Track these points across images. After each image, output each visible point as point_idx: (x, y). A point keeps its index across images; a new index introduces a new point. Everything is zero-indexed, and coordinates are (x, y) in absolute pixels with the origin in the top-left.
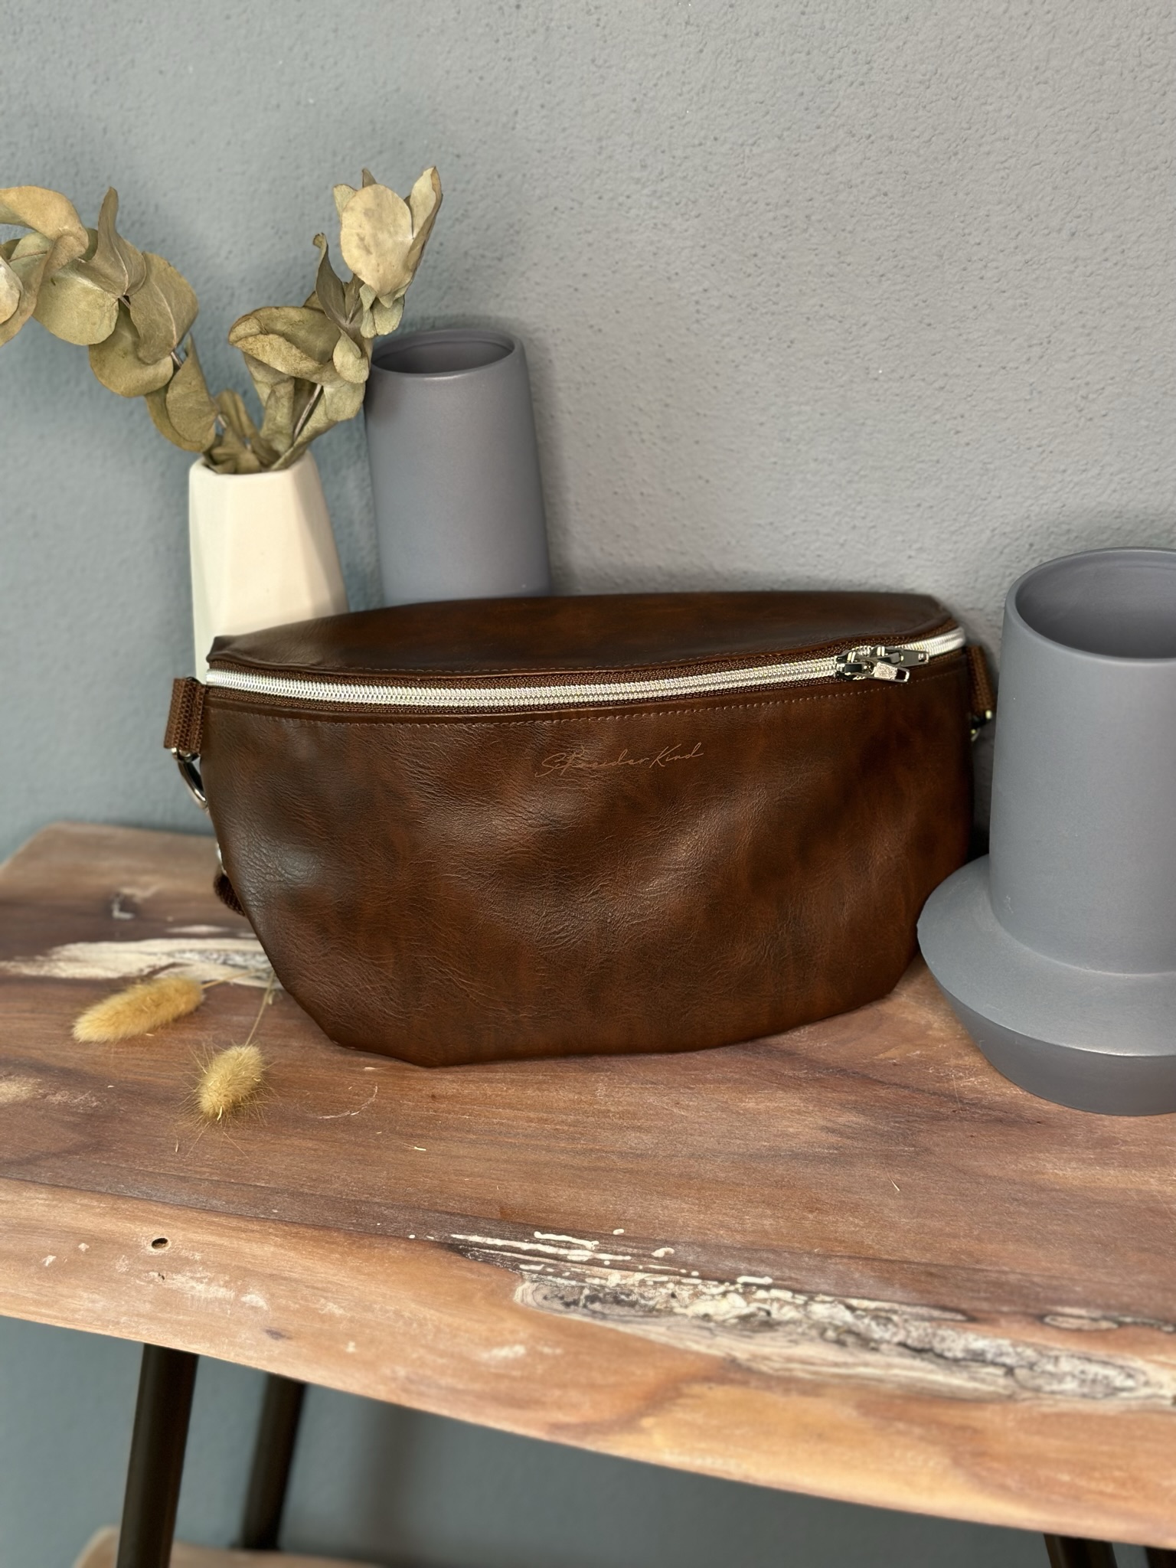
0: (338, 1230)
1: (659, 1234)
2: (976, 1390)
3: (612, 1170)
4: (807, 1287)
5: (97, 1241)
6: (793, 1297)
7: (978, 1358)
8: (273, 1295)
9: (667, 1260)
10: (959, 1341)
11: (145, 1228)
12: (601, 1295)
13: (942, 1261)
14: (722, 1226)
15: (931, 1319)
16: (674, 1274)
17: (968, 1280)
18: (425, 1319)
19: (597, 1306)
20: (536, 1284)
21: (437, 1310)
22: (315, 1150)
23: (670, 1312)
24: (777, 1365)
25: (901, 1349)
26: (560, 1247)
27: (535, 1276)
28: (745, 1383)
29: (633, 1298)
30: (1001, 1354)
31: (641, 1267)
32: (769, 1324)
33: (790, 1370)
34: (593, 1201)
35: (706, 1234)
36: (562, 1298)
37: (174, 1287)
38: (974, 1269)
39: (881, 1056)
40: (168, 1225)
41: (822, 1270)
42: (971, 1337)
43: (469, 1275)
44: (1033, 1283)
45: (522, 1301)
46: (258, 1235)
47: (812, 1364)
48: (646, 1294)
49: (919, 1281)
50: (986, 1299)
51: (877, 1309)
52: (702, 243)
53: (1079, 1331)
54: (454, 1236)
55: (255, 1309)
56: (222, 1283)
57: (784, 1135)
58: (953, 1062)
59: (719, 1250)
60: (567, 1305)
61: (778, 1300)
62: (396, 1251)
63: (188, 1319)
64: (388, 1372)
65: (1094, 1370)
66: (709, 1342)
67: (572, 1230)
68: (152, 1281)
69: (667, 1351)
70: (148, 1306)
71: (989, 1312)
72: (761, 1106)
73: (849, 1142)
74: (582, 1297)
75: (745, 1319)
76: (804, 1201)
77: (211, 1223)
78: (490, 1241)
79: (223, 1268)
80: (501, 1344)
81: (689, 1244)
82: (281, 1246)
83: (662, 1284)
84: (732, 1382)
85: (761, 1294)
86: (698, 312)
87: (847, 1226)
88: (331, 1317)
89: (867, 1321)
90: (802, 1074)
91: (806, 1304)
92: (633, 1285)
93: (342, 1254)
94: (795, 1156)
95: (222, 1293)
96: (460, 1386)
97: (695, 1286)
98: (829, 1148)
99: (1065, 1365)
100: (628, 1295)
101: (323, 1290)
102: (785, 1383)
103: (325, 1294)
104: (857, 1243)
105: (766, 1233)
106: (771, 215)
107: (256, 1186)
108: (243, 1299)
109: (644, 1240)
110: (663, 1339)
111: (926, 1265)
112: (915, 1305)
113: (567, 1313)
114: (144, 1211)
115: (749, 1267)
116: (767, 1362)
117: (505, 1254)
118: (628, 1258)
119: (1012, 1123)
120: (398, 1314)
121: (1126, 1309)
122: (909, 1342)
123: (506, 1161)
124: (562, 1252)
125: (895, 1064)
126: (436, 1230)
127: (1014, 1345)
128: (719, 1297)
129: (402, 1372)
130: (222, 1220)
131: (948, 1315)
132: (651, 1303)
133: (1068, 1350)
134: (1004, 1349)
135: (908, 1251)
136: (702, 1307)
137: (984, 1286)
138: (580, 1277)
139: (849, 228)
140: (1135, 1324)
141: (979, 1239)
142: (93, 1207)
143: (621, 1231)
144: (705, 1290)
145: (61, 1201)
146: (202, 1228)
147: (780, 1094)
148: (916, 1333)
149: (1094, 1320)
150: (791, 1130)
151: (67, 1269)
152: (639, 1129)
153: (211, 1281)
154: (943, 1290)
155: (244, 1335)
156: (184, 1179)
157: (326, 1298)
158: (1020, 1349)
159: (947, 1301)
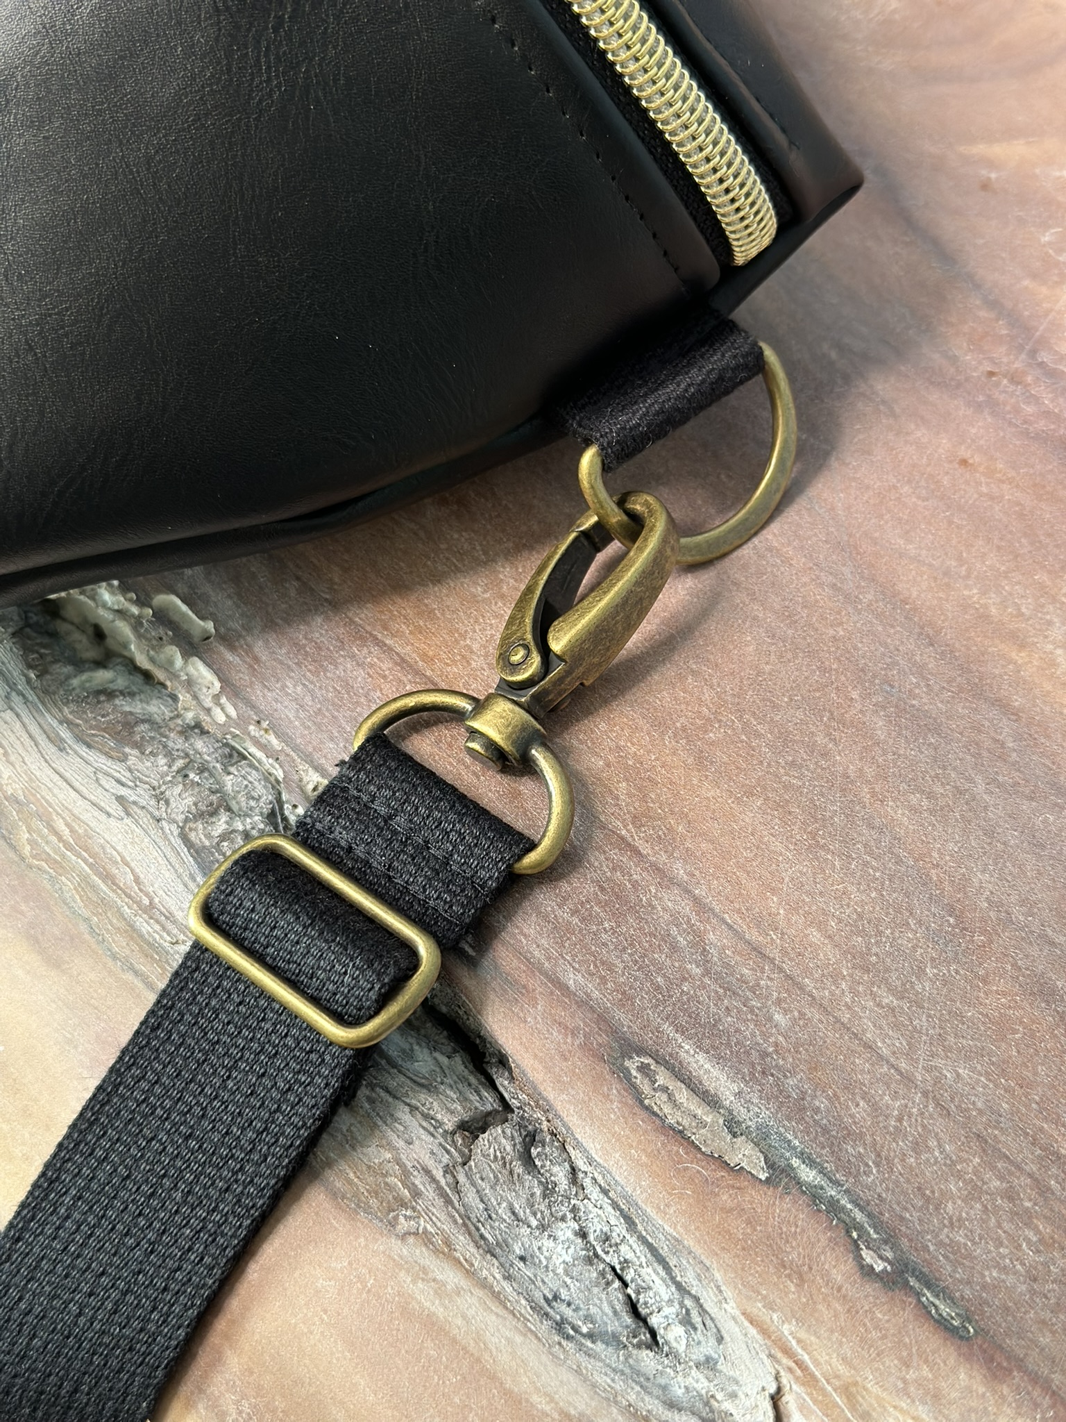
6: (216, 698)
116: (38, 825)
121: (831, 1142)
149: (733, 1126)
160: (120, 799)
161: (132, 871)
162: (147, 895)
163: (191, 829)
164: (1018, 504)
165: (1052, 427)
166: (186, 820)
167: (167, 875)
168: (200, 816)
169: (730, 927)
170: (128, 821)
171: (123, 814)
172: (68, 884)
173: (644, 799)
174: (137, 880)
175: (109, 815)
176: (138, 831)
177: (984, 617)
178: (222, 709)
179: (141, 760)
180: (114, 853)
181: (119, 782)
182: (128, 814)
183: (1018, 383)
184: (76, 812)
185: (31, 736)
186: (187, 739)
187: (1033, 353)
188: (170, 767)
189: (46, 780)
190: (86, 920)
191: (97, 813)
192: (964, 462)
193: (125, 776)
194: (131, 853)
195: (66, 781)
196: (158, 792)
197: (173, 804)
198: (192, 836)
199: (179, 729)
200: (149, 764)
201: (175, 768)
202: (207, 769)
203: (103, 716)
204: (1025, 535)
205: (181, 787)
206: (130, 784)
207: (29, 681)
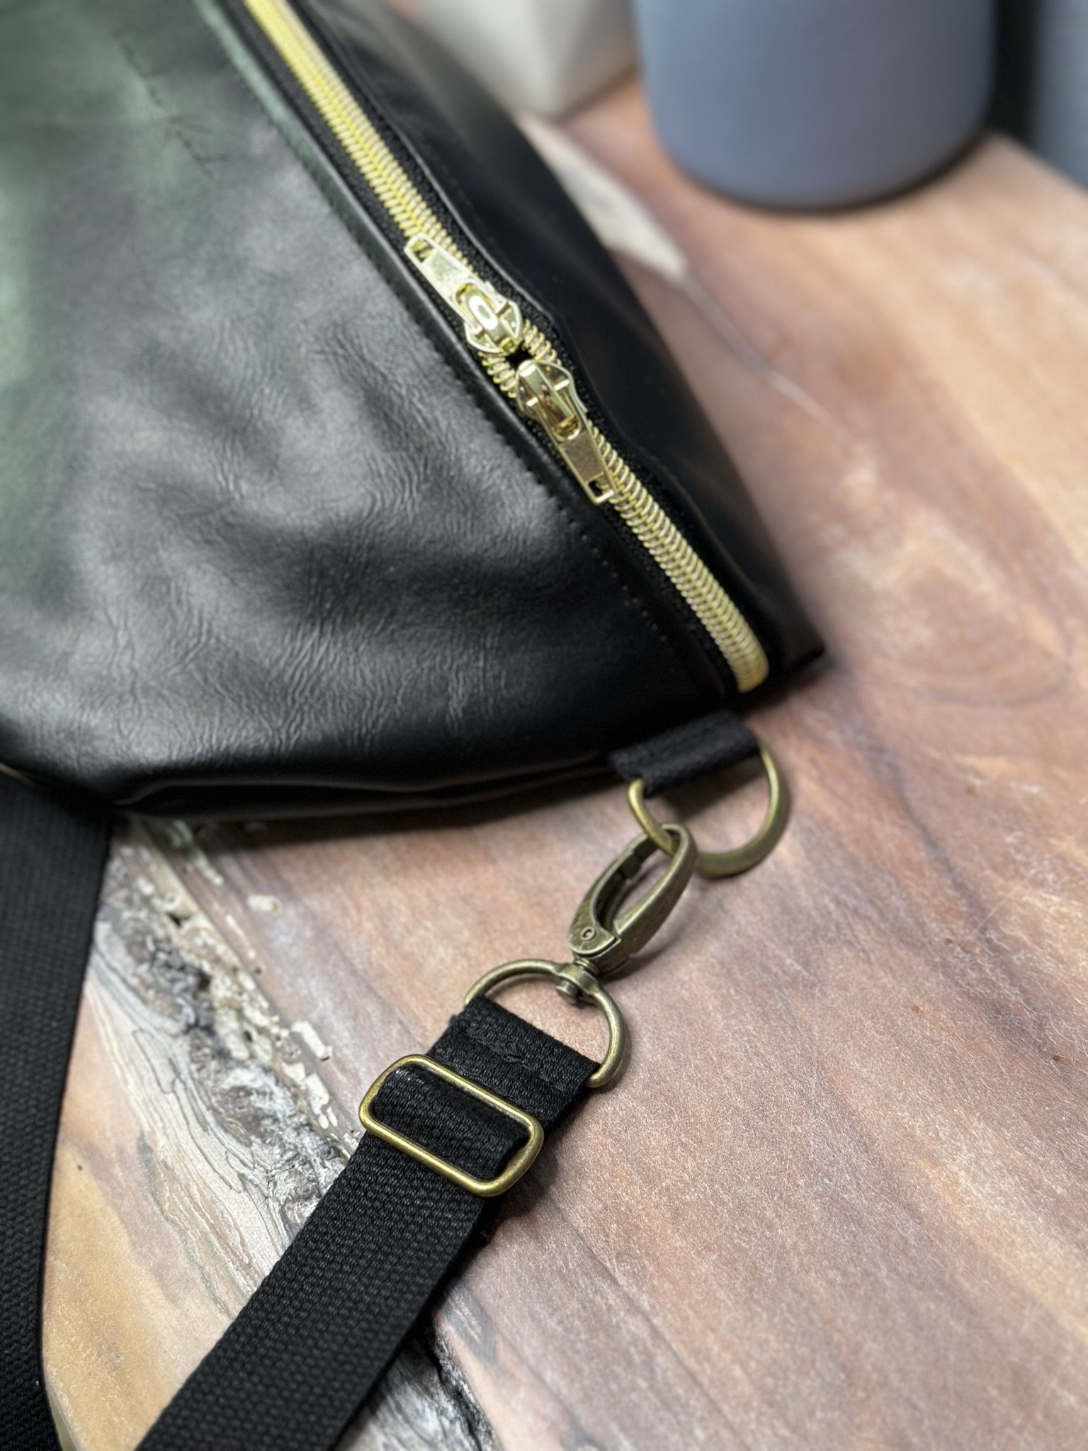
6: (324, 1108)
31: (216, 908)
38: (599, 1263)
39: (971, 760)
44: (649, 1362)
58: (1068, 845)
59: (330, 954)
81: (306, 914)
84: (110, 1180)
105: (416, 970)
118: (218, 880)
119: (1011, 1029)
160: (242, 1177)
161: (240, 1235)
162: (248, 1255)
163: (289, 1209)
164: (952, 1049)
165: (988, 991)
166: (287, 1201)
167: (265, 1242)
168: (297, 1199)
169: (675, 1354)
170: (244, 1194)
171: (241, 1188)
172: (193, 1237)
173: (627, 1241)
174: (243, 1243)
175: (231, 1187)
176: (251, 1204)
177: (911, 1136)
178: (328, 1117)
179: (261, 1147)
180: (230, 1219)
181: (242, 1162)
182: (245, 1189)
183: (967, 952)
184: (207, 1181)
185: (185, 1117)
186: (299, 1134)
187: (983, 930)
188: (282, 1156)
189: (189, 1153)
190: (201, 1268)
191: (223, 1184)
192: (916, 1009)
193: (247, 1158)
194: (242, 1220)
195: (204, 1155)
196: (269, 1174)
197: (279, 1186)
198: (289, 1214)
199: (294, 1125)
200: (267, 1151)
201: (285, 1158)
202: (310, 1162)
203: (240, 1108)
204: (953, 1075)
205: (287, 1173)
206: (251, 1166)
207: (191, 1073)
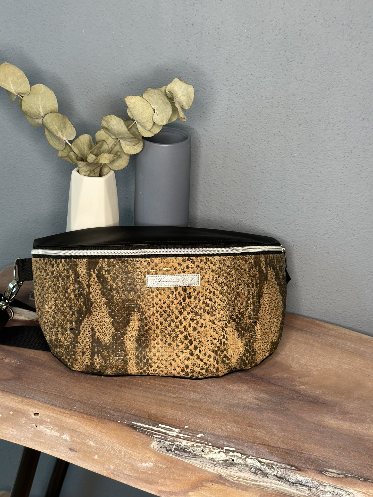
0: (95, 416)
1: (199, 429)
2: (299, 494)
3: (185, 405)
4: (246, 453)
5: (17, 412)
6: (242, 456)
7: (300, 483)
8: (72, 436)
9: (201, 438)
10: (294, 477)
11: (32, 409)
12: (179, 448)
13: (290, 448)
14: (220, 428)
15: (286, 468)
16: (203, 443)
17: (298, 456)
18: (121, 450)
19: (178, 452)
20: (158, 442)
21: (125, 448)
22: (89, 387)
23: (201, 457)
24: (235, 479)
25: (275, 478)
26: (167, 430)
27: (158, 439)
28: (224, 484)
29: (190, 450)
30: (307, 483)
31: (193, 440)
32: (233, 464)
33: (239, 481)
34: (178, 415)
35: (214, 431)
36: (166, 448)
37: (40, 430)
38: (300, 452)
39: (275, 375)
40: (40, 408)
41: (251, 448)
42: (298, 476)
43: (137, 437)
44: (319, 459)
45: (153, 448)
46: (68, 415)
47: (246, 480)
48: (194, 449)
49: (283, 455)
50: (304, 464)
51: (268, 463)
52: (243, 107)
53: (333, 477)
54: (133, 422)
55: (66, 440)
56: (56, 430)
57: (241, 399)
58: (298, 380)
59: (219, 437)
60: (168, 450)
61: (237, 456)
62: (114, 426)
63: (44, 441)
64: (107, 467)
65: (337, 491)
66: (214, 468)
67: (171, 425)
68: (33, 427)
69: (199, 470)
70: (31, 435)
71: (305, 468)
72: (235, 388)
73: (262, 404)
74: (173, 448)
75: (225, 461)
76: (247, 423)
77: (54, 409)
78: (144, 426)
79: (56, 425)
80: (146, 462)
81: (209, 434)
82: (76, 420)
83: (199, 446)
84: (220, 483)
85: (231, 454)
86: (239, 128)
87: (260, 433)
88: (90, 446)
89: (265, 466)
90: (248, 378)
91: (246, 458)
92: (190, 446)
93: (96, 425)
94: (245, 407)
95: (56, 434)
96: (131, 474)
97: (210, 448)
98: (256, 405)
99: (328, 489)
100: (188, 449)
101: (88, 436)
102: (237, 485)
103: (89, 438)
104: (263, 439)
105: (234, 433)
106: (267, 101)
107: (69, 398)
108: (62, 436)
109: (195, 431)
110: (198, 466)
111: (285, 449)
112: (281, 463)
113: (167, 453)
114: (32, 403)
115: (228, 444)
116: (231, 477)
117: (149, 430)
118: (189, 436)
119: (316, 403)
120: (112, 447)
121: (349, 471)
122: (278, 475)
123: (151, 398)
124: (168, 432)
125: (279, 379)
126: (127, 420)
127: (311, 480)
128: (218, 453)
129: (112, 467)
130: (57, 409)
131: (291, 468)
132: (195, 452)
133: (329, 484)
134: (308, 481)
135: (280, 444)
136: (211, 455)
137: (303, 459)
138: (173, 441)
139: (292, 108)
140: (351, 477)
141: (303, 443)
142: (15, 400)
143: (187, 427)
144: (213, 450)
145: (5, 396)
146: (51, 411)
147: (241, 384)
148: (280, 472)
149: (338, 474)
150: (244, 397)
151: (6, 419)
152: (195, 392)
153: (52, 429)
154: (290, 459)
155: (62, 449)
156: (46, 393)
157: (89, 439)
158: (313, 482)
159: (291, 463)
184: (235, 474)
189: (228, 473)
195: (231, 472)
206: (239, 469)
